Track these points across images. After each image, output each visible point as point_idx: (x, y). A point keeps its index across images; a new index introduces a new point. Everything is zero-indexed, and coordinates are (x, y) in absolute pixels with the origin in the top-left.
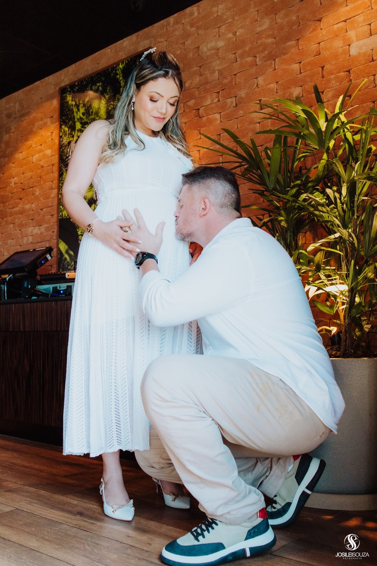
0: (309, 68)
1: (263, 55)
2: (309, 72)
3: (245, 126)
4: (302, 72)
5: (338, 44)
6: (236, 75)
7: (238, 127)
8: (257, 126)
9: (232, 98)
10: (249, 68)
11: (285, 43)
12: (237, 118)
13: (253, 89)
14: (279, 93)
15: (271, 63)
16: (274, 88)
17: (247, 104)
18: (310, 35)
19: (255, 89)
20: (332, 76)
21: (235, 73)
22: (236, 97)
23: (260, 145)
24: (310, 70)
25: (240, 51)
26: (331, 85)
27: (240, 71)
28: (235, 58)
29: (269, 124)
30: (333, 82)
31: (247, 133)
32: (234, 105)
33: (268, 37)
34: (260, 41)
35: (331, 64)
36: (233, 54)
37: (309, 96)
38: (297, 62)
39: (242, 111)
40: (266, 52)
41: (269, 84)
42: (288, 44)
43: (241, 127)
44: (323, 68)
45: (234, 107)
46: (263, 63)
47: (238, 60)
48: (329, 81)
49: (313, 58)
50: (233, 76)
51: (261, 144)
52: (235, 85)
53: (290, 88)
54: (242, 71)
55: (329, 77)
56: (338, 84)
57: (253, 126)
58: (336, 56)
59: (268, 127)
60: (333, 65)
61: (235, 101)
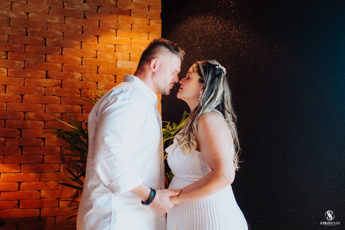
0: (89, 64)
1: (53, 41)
2: (88, 66)
3: (31, 86)
4: (83, 64)
5: (109, 57)
6: (26, 45)
7: (25, 84)
8: (43, 89)
9: (21, 61)
10: (39, 45)
11: (71, 40)
12: (24, 78)
13: (41, 61)
14: (64, 71)
15: (59, 49)
16: (60, 67)
17: (35, 70)
18: (90, 43)
19: (43, 62)
20: (105, 75)
21: (25, 43)
22: (25, 61)
23: (44, 103)
24: (89, 65)
25: (32, 29)
26: (103, 80)
27: (31, 44)
28: (26, 32)
29: (54, 91)
30: (105, 79)
31: (34, 92)
32: (23, 67)
33: (58, 29)
34: (51, 30)
35: (104, 67)
36: (24, 28)
37: (88, 82)
38: (80, 56)
39: (30, 74)
40: (55, 40)
41: (56, 63)
42: (74, 42)
43: (28, 86)
44: (98, 67)
45: (22, 68)
46: (52, 46)
47: (29, 34)
48: (103, 77)
49: (92, 59)
50: (23, 45)
51: (46, 103)
52: (24, 52)
53: (73, 72)
54: (32, 44)
55: (102, 75)
56: (108, 81)
57: (39, 88)
58: (107, 64)
59: (53, 92)
60: (106, 68)
61: (23, 64)
